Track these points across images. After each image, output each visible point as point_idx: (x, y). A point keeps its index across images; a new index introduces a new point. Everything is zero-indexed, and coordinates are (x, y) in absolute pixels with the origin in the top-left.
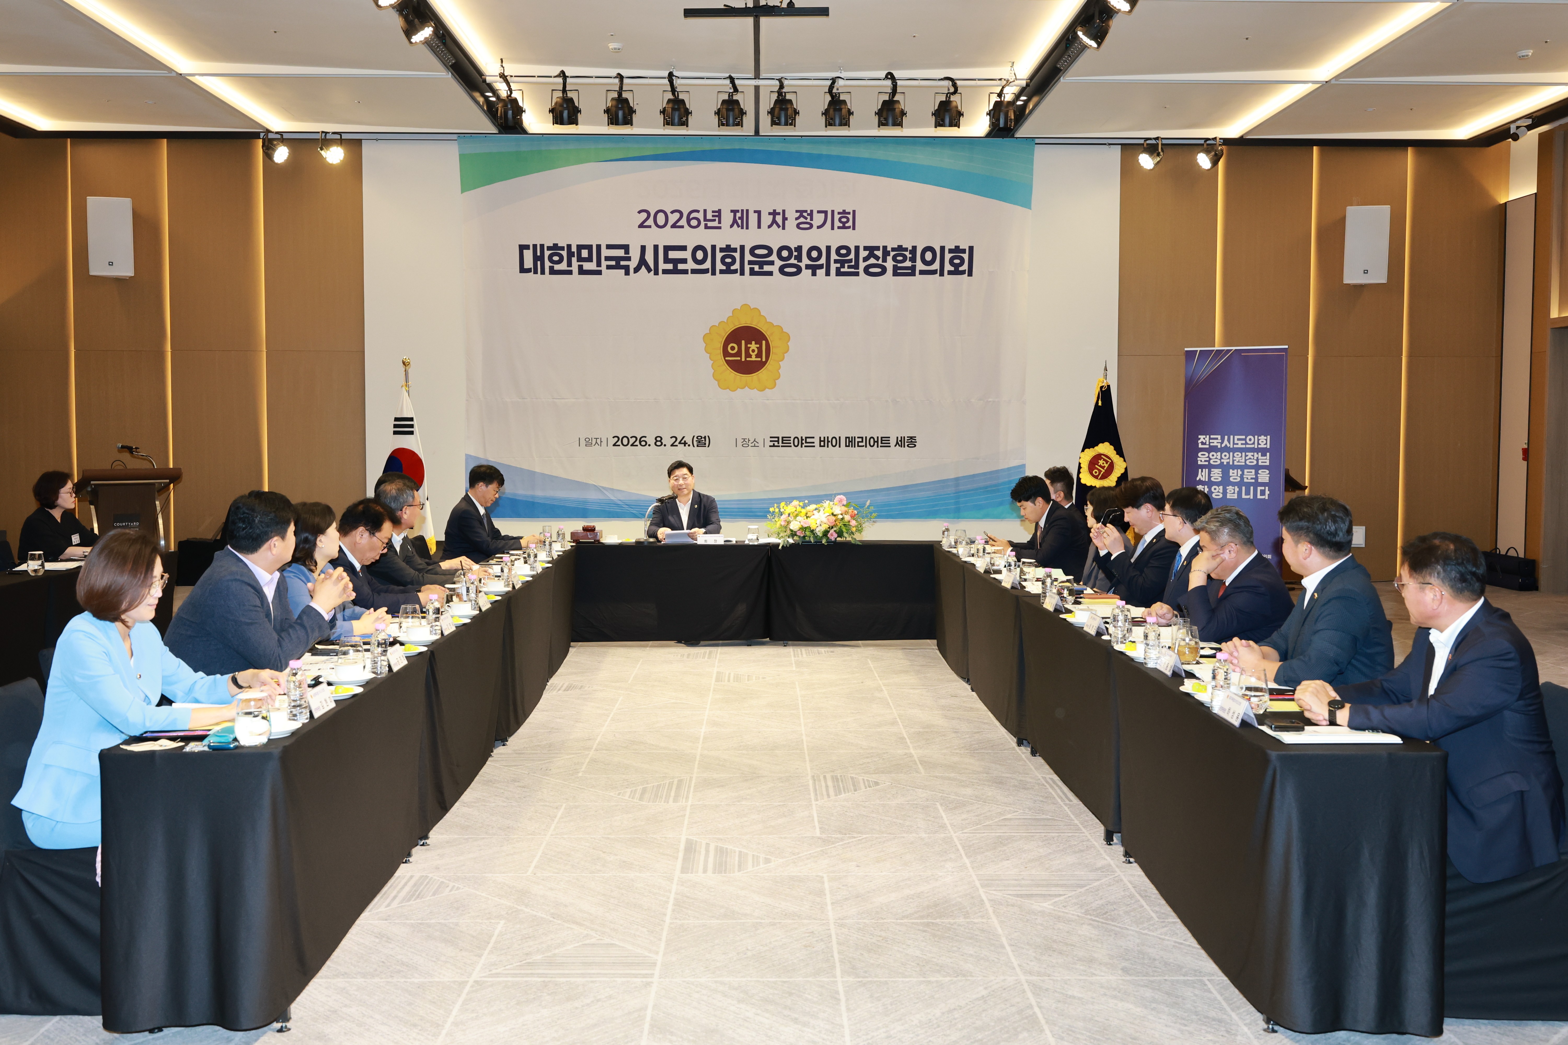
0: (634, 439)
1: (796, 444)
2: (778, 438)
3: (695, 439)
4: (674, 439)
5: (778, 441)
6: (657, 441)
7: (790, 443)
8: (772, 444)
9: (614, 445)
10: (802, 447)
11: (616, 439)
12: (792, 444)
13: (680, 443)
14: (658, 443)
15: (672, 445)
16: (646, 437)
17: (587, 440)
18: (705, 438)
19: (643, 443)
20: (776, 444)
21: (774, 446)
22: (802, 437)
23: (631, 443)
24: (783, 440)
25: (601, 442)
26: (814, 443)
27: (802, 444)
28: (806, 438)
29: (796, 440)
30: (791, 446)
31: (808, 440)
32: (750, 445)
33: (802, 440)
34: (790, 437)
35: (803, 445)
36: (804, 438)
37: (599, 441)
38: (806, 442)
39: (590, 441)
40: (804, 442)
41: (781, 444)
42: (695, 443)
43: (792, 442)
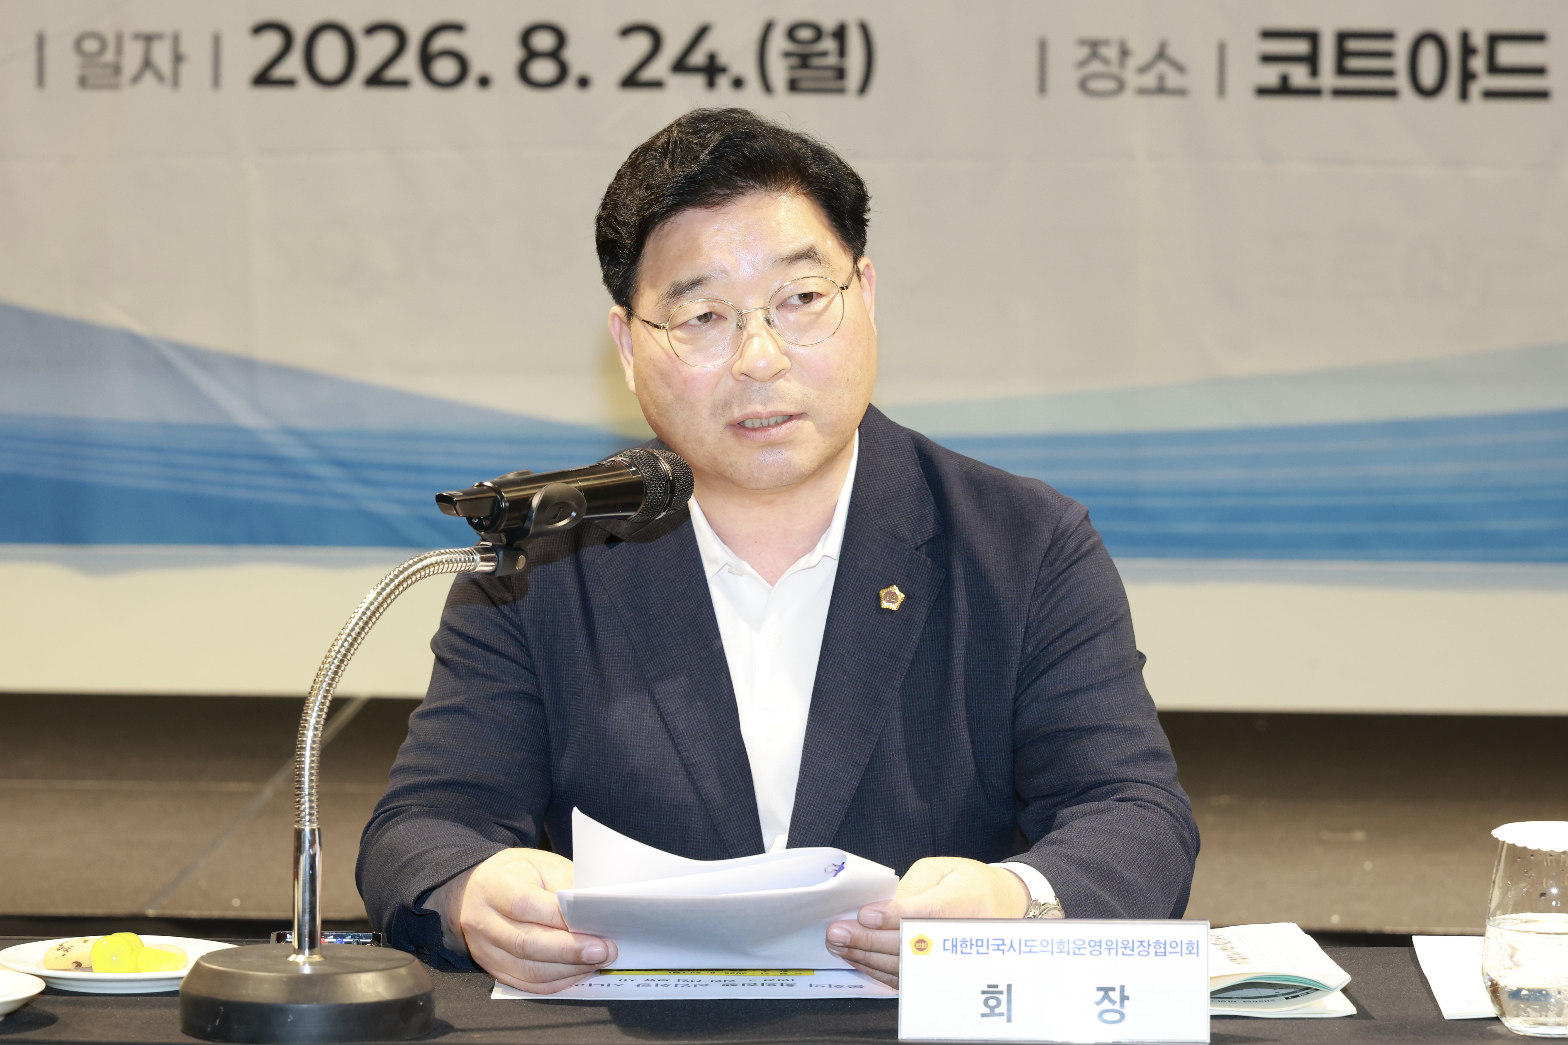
0: (386, 43)
1: (1428, 75)
2: (1313, 37)
3: (778, 43)
4: (641, 44)
5: (1312, 61)
6: (531, 55)
7: (1389, 73)
8: (1270, 75)
9: (263, 79)
10: (1464, 95)
11: (272, 42)
12: (1401, 82)
13: (680, 66)
14: (543, 70)
15: (631, 81)
16: (457, 28)
17: (91, 46)
18: (840, 34)
19: (445, 69)
20: (1299, 75)
21: (1284, 89)
22: (1465, 37)
23: (366, 64)
24: (1342, 54)
25: (178, 58)
26: (1539, 71)
27: (1467, 76)
28: (1494, 40)
29: (1429, 55)
30: (1391, 93)
31: (1508, 54)
32: (1133, 80)
33: (1467, 51)
34: (1388, 36)
35: (1475, 89)
36: (1479, 40)
37: (162, 55)
38: (1494, 68)
39: (109, 56)
40: (1478, 64)
41: (1328, 78)
42: (779, 71)
43: (1400, 63)
